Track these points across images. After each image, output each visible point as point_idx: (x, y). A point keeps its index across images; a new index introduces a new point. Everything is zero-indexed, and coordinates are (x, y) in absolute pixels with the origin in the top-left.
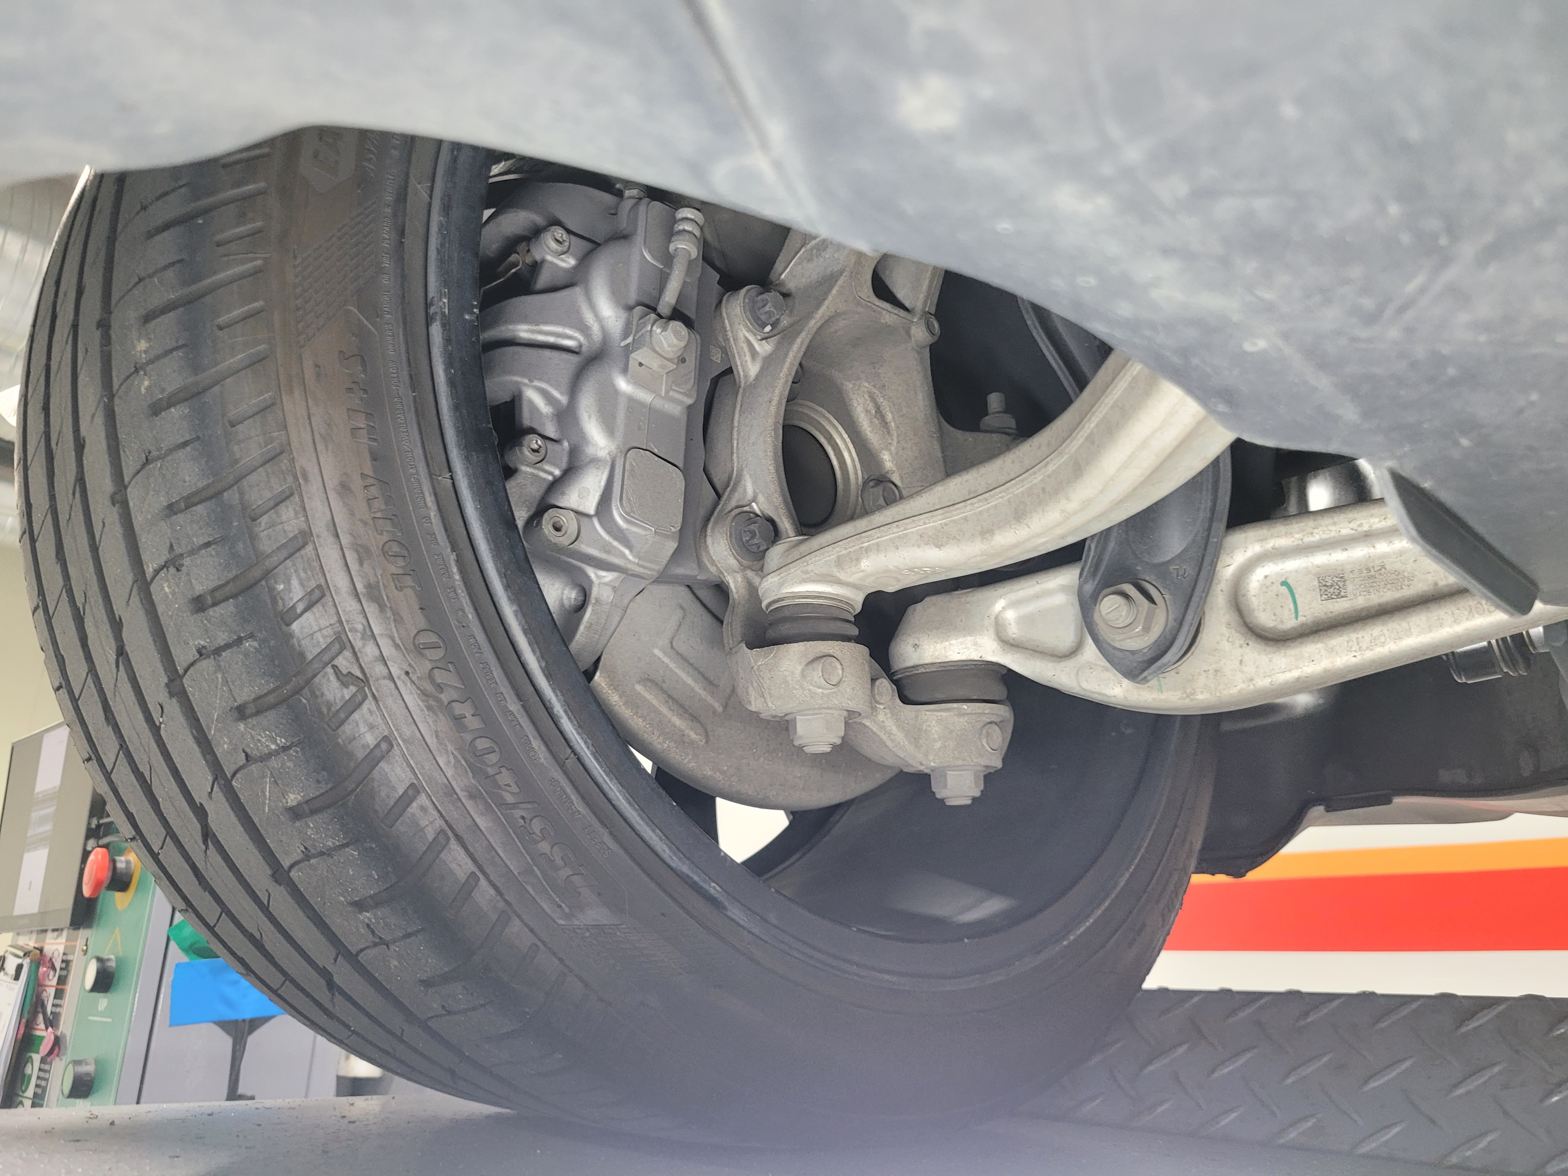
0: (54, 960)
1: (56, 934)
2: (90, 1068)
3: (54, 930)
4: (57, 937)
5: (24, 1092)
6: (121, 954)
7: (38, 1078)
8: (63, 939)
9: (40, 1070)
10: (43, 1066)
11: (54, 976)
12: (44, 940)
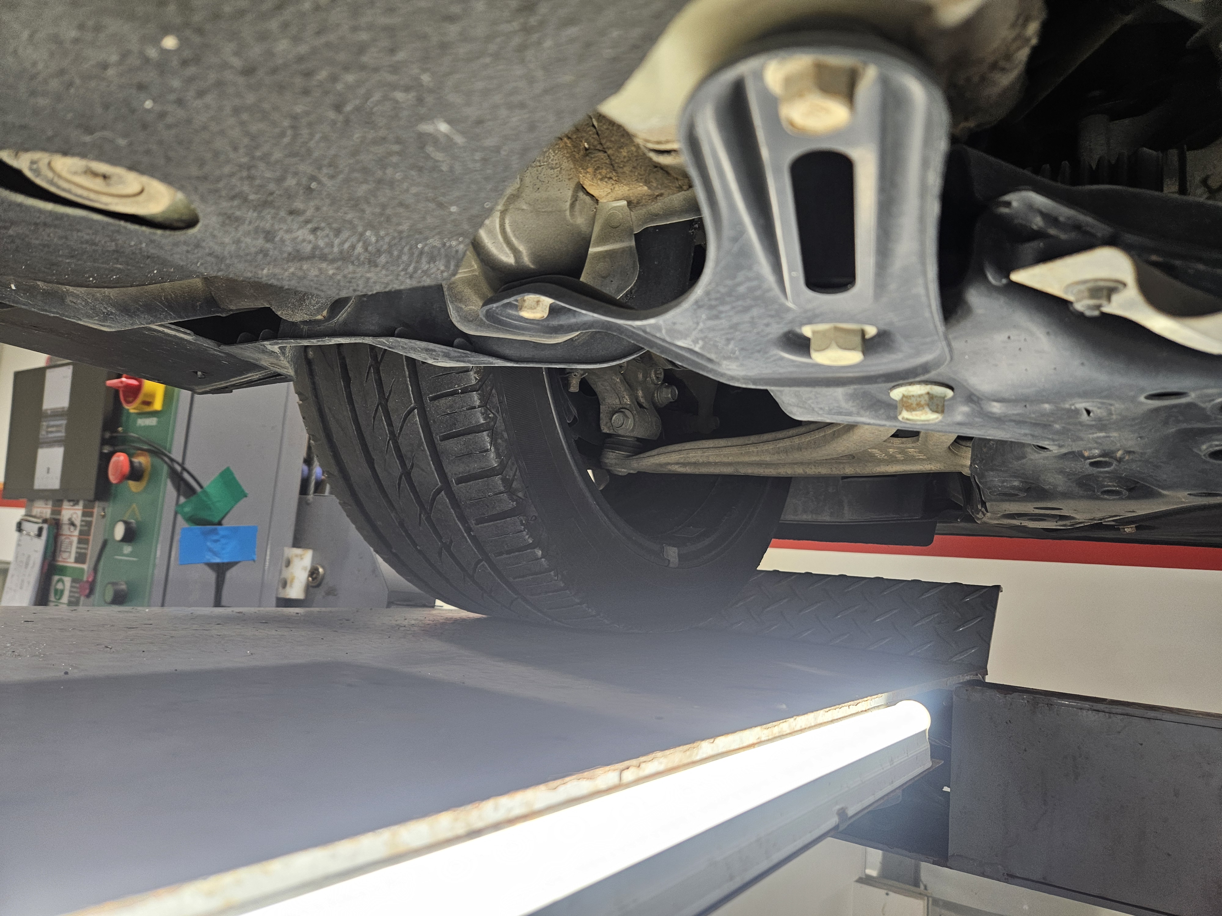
0: (73, 519)
1: (71, 503)
2: (124, 587)
3: (69, 501)
4: (74, 505)
5: (59, 599)
6: (140, 519)
7: (71, 592)
8: (80, 507)
9: (72, 587)
10: (74, 585)
11: (75, 529)
12: (61, 506)
